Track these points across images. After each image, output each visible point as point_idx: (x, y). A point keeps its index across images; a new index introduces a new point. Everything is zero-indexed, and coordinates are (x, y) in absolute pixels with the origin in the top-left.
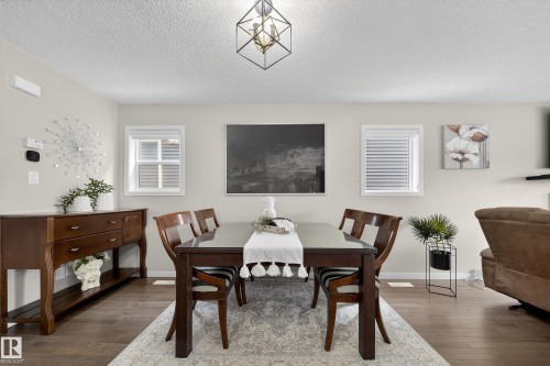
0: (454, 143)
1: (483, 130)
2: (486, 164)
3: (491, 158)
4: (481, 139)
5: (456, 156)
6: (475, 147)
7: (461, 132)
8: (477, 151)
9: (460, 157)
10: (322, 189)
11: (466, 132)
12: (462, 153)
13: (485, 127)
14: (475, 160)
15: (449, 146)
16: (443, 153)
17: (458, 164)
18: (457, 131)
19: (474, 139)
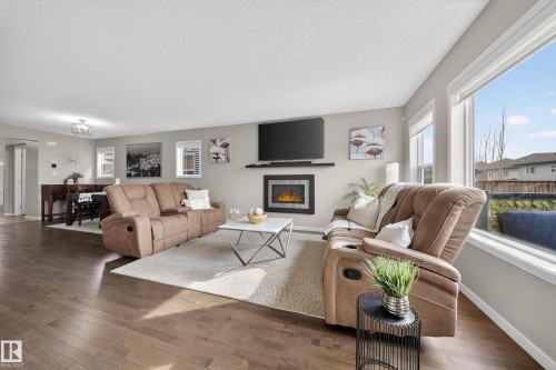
0: (215, 149)
1: (227, 141)
2: (228, 160)
3: (231, 156)
4: (225, 146)
5: (214, 156)
6: (223, 151)
7: (217, 142)
8: (224, 153)
9: (216, 156)
10: (159, 175)
11: (219, 143)
12: (217, 154)
13: (228, 139)
14: (223, 158)
15: (211, 151)
16: (209, 154)
17: (215, 160)
18: (215, 142)
19: (222, 146)
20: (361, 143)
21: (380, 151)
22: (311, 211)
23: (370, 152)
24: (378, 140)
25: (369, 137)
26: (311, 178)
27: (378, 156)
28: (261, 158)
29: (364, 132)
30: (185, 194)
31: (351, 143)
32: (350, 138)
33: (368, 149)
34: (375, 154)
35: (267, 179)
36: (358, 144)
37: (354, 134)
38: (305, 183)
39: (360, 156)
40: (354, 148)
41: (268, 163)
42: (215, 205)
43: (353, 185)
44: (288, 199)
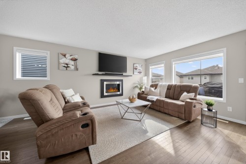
0: (63, 60)
1: (76, 57)
2: (77, 69)
3: (79, 67)
4: (75, 60)
5: (64, 65)
6: (72, 63)
7: (66, 56)
9: (66, 66)
11: (68, 57)
12: (67, 64)
14: (73, 67)
15: (61, 61)
17: (65, 68)
18: (65, 56)
19: (72, 59)
21: (141, 72)
22: (122, 95)
24: (141, 69)
25: (139, 68)
26: (122, 81)
27: (141, 74)
28: (100, 70)
29: (137, 65)
32: (134, 67)
33: (139, 71)
35: (102, 81)
36: (136, 69)
37: (135, 65)
38: (120, 83)
39: (136, 73)
43: (134, 83)
44: (112, 91)
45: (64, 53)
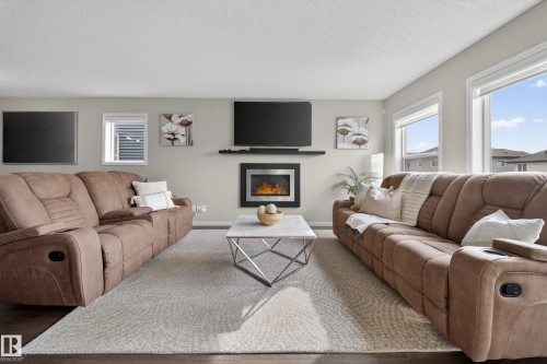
0: (168, 127)
1: (189, 117)
2: (190, 143)
3: (194, 138)
4: (187, 124)
5: (168, 136)
6: (182, 130)
7: (173, 119)
8: (184, 133)
9: (172, 137)
11: (176, 120)
12: (173, 134)
13: (190, 116)
14: (183, 140)
15: (164, 129)
16: (161, 133)
17: (170, 142)
18: (169, 118)
19: (182, 124)
20: (348, 132)
21: (364, 142)
22: (296, 204)
23: (355, 142)
24: (362, 130)
25: (355, 127)
26: (296, 167)
27: (362, 147)
28: (237, 142)
29: (350, 121)
30: (132, 188)
31: (337, 131)
32: (337, 126)
33: (354, 138)
34: (360, 144)
35: (244, 168)
36: (345, 133)
37: (341, 122)
38: (291, 173)
39: (346, 146)
40: (340, 137)
41: (247, 148)
42: (179, 202)
43: (339, 175)
44: (269, 191)
45: (168, 112)
